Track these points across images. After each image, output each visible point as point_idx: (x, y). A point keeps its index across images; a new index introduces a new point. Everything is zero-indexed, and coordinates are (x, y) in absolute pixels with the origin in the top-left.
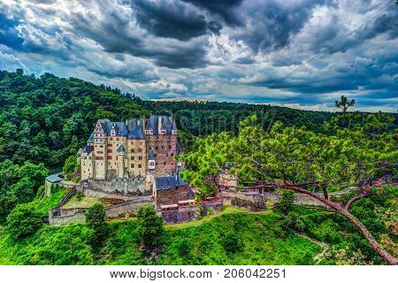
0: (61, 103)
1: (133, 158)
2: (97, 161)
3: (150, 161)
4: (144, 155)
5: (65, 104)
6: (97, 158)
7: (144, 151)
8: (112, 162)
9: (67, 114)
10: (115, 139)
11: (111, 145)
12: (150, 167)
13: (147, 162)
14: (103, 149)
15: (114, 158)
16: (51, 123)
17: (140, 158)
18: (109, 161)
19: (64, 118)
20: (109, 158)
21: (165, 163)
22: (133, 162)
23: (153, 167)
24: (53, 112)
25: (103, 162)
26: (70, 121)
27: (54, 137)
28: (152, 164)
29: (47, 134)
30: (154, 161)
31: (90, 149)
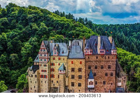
0: (20, 29)
1: (73, 77)
2: (41, 79)
3: (89, 80)
4: (83, 74)
5: (24, 29)
6: (42, 76)
7: (83, 70)
8: (55, 80)
9: (24, 38)
10: (57, 58)
11: (53, 64)
12: (89, 86)
13: (86, 81)
14: (46, 68)
15: (56, 76)
16: (12, 46)
17: (80, 77)
18: (52, 79)
19: (22, 42)
20: (52, 76)
21: (104, 83)
22: (73, 81)
23: (93, 86)
24: (14, 37)
25: (47, 79)
26: (27, 44)
27: (13, 59)
28: (91, 83)
29: (9, 56)
30: (93, 80)
31: (36, 68)
